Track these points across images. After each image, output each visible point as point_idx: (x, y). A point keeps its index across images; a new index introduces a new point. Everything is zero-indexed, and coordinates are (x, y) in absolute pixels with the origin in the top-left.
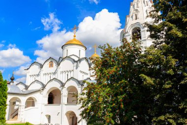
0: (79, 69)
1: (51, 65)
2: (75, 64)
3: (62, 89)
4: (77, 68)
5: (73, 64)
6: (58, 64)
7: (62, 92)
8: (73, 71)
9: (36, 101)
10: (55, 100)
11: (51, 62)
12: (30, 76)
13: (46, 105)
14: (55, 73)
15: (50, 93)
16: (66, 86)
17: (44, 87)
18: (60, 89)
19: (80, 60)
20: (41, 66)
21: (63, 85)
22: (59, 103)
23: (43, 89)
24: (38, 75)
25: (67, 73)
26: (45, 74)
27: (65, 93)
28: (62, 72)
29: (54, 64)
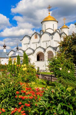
0: (54, 39)
1: (36, 37)
2: (51, 36)
3: (44, 53)
4: (52, 39)
5: (50, 36)
6: (41, 36)
7: (44, 55)
8: (50, 41)
9: (31, 59)
10: (40, 59)
11: (36, 35)
12: (24, 44)
13: (36, 62)
14: (39, 42)
15: (38, 55)
17: (34, 51)
19: (53, 34)
20: (30, 38)
21: (45, 50)
22: (44, 60)
23: (33, 53)
24: (29, 44)
25: (46, 42)
26: (33, 43)
27: (46, 55)
28: (43, 42)
29: (38, 37)
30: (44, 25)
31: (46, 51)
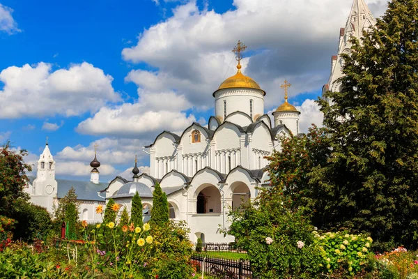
0: (251, 145)
1: (196, 138)
2: (243, 136)
3: (222, 187)
4: (246, 145)
5: (239, 136)
6: (210, 135)
7: (221, 193)
8: (239, 150)
9: (177, 208)
10: (208, 207)
11: (196, 131)
12: (157, 159)
13: (194, 216)
14: (204, 154)
15: (201, 193)
16: (230, 181)
17: (188, 182)
18: (218, 187)
19: (250, 129)
20: (178, 140)
21: (223, 179)
22: (219, 212)
23: (187, 187)
24: (172, 158)
25: (227, 155)
26: (187, 156)
27: (227, 194)
28: (218, 153)
29: (203, 137)
30: (221, 102)
31: (227, 182)
